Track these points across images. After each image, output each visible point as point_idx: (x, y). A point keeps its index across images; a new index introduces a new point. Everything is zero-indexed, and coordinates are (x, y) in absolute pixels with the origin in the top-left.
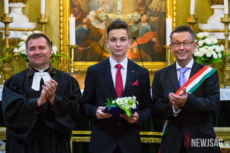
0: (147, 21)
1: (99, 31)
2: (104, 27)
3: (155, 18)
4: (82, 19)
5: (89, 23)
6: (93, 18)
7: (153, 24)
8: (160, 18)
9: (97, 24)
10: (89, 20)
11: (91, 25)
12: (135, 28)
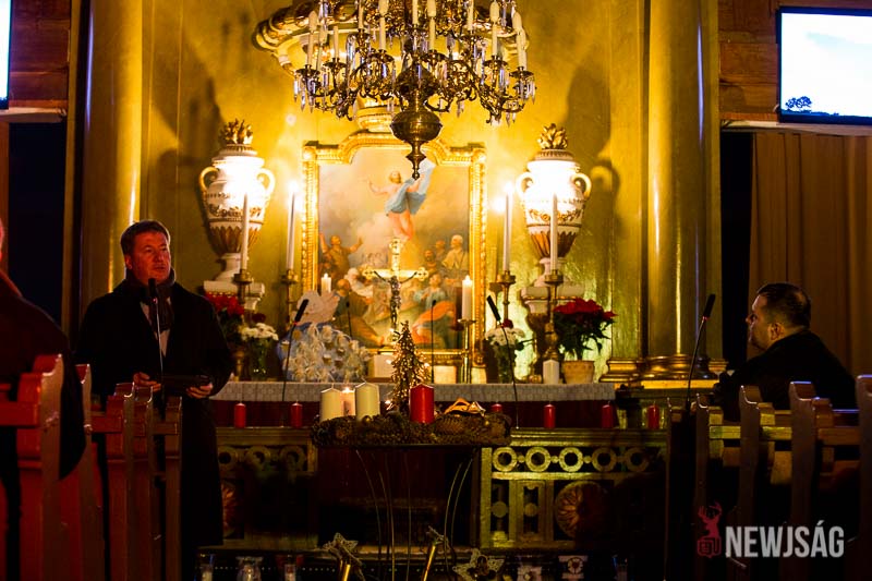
1: (364, 299)
2: (371, 293)
3: (452, 281)
4: (337, 281)
5: (347, 288)
6: (353, 279)
7: (447, 290)
9: (360, 288)
10: (347, 281)
11: (351, 290)
12: (420, 296)
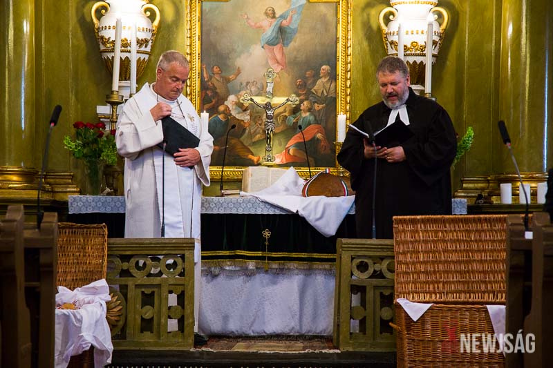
0: (309, 110)
1: (242, 123)
3: (321, 106)
4: (218, 106)
6: (233, 105)
7: (317, 114)
8: (327, 105)
9: (239, 113)
10: (227, 107)
12: (292, 120)
